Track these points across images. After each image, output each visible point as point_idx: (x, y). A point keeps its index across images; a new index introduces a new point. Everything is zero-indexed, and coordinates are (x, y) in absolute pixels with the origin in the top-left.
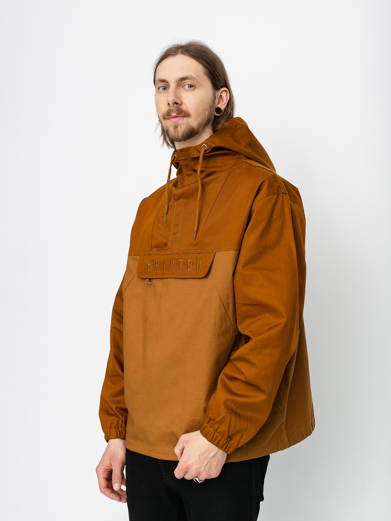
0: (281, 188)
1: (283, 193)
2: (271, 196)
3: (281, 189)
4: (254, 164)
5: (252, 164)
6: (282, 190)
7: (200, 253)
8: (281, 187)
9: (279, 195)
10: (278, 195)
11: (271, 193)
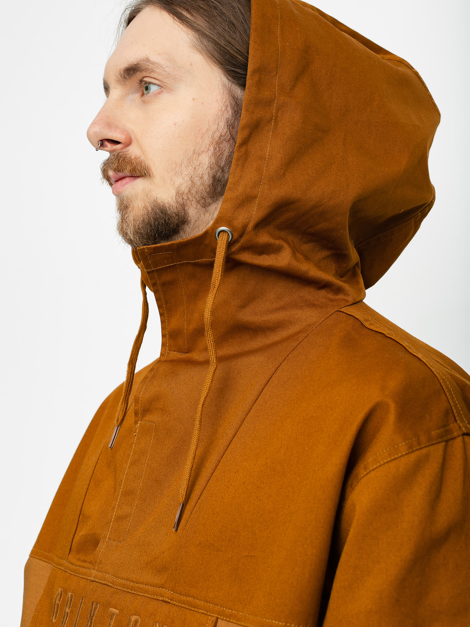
0: (456, 415)
1: (464, 434)
2: (424, 451)
3: (457, 418)
4: (370, 324)
5: (367, 324)
6: (461, 425)
7: (169, 603)
8: (455, 411)
9: (450, 443)
10: (447, 441)
11: (423, 438)
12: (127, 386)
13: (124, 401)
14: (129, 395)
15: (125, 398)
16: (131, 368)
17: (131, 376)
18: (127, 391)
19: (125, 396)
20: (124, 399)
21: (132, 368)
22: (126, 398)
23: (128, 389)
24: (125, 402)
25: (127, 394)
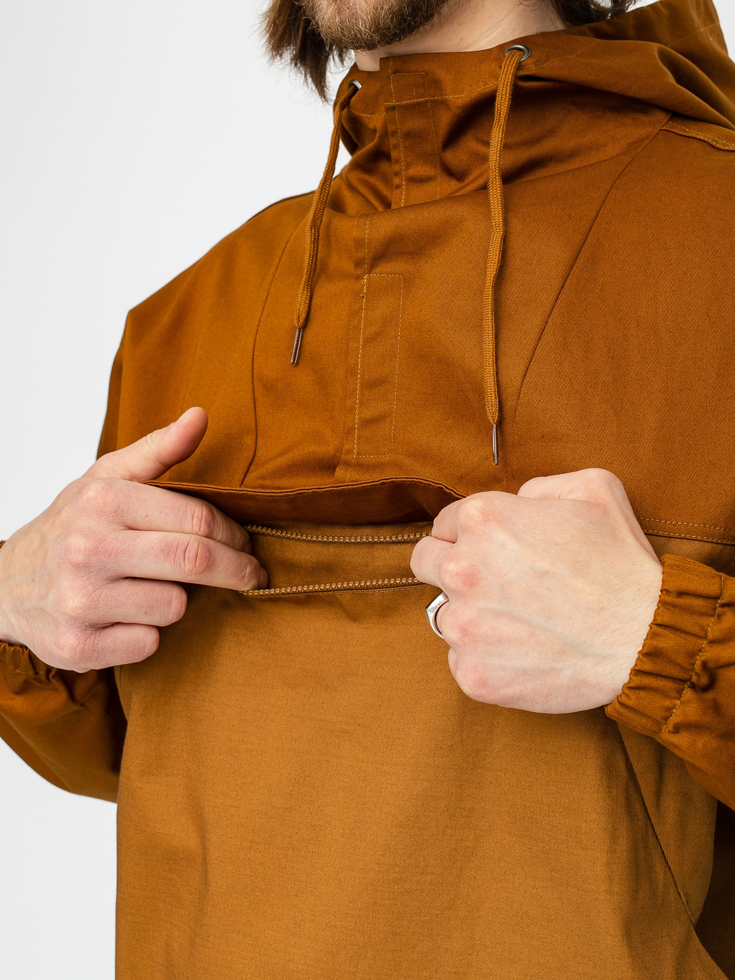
12: (310, 263)
13: (306, 286)
14: (313, 276)
15: (307, 281)
16: (313, 233)
17: (314, 247)
18: (311, 271)
19: (308, 279)
20: (306, 284)
21: (315, 233)
22: (309, 283)
23: (311, 268)
24: (308, 289)
25: (310, 276)
